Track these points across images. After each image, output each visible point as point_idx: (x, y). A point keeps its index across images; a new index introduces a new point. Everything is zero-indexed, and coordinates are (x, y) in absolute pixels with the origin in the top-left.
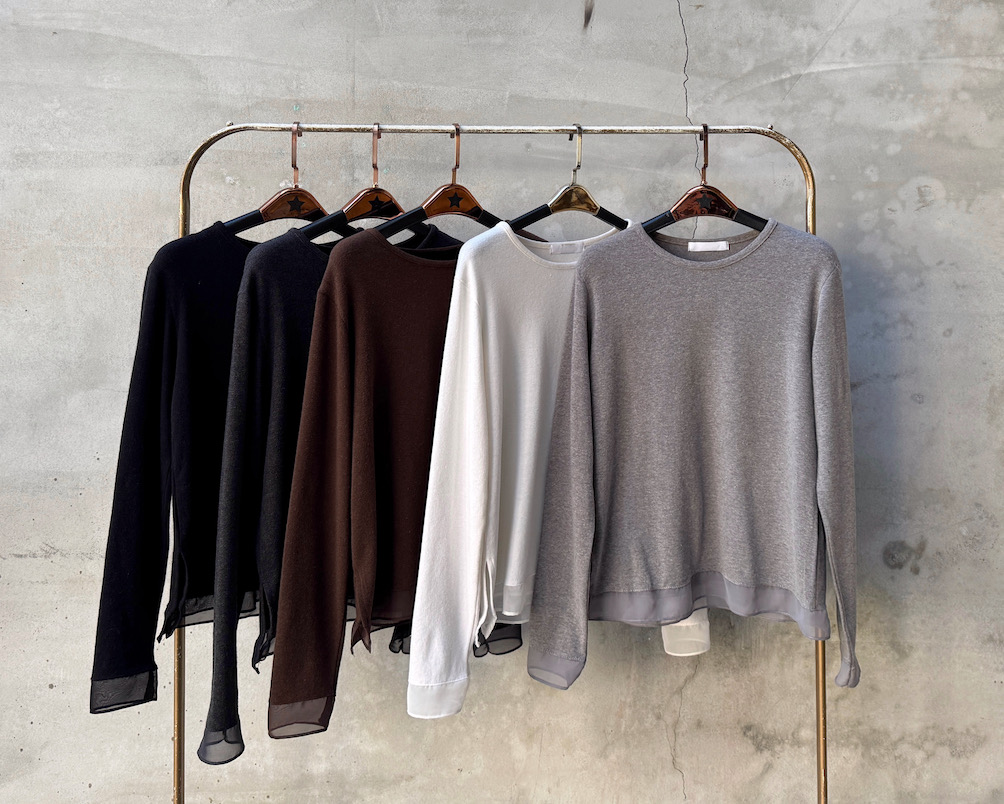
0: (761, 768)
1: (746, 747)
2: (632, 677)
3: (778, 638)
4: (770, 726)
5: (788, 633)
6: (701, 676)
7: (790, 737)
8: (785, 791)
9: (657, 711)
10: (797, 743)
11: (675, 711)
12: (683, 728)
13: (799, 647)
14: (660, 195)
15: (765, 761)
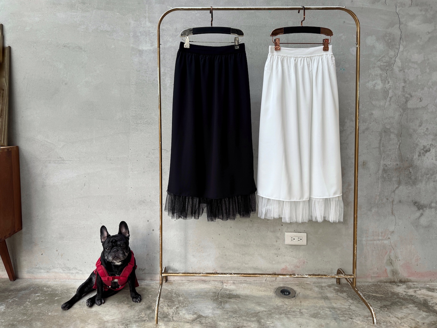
0: (420, 215)
1: (414, 209)
2: (379, 187)
3: (425, 176)
4: (422, 202)
5: (428, 174)
6: (401, 187)
7: (429, 206)
8: (427, 222)
9: (387, 197)
10: (431, 208)
11: (393, 198)
12: (395, 203)
13: (431, 178)
14: (388, 38)
15: (421, 213)
